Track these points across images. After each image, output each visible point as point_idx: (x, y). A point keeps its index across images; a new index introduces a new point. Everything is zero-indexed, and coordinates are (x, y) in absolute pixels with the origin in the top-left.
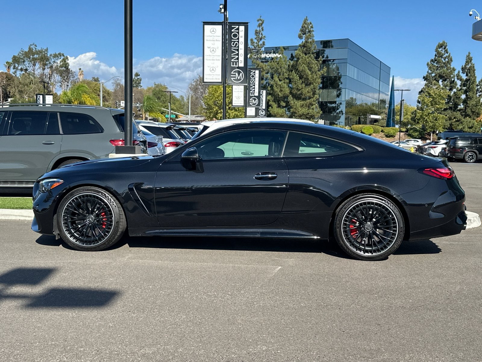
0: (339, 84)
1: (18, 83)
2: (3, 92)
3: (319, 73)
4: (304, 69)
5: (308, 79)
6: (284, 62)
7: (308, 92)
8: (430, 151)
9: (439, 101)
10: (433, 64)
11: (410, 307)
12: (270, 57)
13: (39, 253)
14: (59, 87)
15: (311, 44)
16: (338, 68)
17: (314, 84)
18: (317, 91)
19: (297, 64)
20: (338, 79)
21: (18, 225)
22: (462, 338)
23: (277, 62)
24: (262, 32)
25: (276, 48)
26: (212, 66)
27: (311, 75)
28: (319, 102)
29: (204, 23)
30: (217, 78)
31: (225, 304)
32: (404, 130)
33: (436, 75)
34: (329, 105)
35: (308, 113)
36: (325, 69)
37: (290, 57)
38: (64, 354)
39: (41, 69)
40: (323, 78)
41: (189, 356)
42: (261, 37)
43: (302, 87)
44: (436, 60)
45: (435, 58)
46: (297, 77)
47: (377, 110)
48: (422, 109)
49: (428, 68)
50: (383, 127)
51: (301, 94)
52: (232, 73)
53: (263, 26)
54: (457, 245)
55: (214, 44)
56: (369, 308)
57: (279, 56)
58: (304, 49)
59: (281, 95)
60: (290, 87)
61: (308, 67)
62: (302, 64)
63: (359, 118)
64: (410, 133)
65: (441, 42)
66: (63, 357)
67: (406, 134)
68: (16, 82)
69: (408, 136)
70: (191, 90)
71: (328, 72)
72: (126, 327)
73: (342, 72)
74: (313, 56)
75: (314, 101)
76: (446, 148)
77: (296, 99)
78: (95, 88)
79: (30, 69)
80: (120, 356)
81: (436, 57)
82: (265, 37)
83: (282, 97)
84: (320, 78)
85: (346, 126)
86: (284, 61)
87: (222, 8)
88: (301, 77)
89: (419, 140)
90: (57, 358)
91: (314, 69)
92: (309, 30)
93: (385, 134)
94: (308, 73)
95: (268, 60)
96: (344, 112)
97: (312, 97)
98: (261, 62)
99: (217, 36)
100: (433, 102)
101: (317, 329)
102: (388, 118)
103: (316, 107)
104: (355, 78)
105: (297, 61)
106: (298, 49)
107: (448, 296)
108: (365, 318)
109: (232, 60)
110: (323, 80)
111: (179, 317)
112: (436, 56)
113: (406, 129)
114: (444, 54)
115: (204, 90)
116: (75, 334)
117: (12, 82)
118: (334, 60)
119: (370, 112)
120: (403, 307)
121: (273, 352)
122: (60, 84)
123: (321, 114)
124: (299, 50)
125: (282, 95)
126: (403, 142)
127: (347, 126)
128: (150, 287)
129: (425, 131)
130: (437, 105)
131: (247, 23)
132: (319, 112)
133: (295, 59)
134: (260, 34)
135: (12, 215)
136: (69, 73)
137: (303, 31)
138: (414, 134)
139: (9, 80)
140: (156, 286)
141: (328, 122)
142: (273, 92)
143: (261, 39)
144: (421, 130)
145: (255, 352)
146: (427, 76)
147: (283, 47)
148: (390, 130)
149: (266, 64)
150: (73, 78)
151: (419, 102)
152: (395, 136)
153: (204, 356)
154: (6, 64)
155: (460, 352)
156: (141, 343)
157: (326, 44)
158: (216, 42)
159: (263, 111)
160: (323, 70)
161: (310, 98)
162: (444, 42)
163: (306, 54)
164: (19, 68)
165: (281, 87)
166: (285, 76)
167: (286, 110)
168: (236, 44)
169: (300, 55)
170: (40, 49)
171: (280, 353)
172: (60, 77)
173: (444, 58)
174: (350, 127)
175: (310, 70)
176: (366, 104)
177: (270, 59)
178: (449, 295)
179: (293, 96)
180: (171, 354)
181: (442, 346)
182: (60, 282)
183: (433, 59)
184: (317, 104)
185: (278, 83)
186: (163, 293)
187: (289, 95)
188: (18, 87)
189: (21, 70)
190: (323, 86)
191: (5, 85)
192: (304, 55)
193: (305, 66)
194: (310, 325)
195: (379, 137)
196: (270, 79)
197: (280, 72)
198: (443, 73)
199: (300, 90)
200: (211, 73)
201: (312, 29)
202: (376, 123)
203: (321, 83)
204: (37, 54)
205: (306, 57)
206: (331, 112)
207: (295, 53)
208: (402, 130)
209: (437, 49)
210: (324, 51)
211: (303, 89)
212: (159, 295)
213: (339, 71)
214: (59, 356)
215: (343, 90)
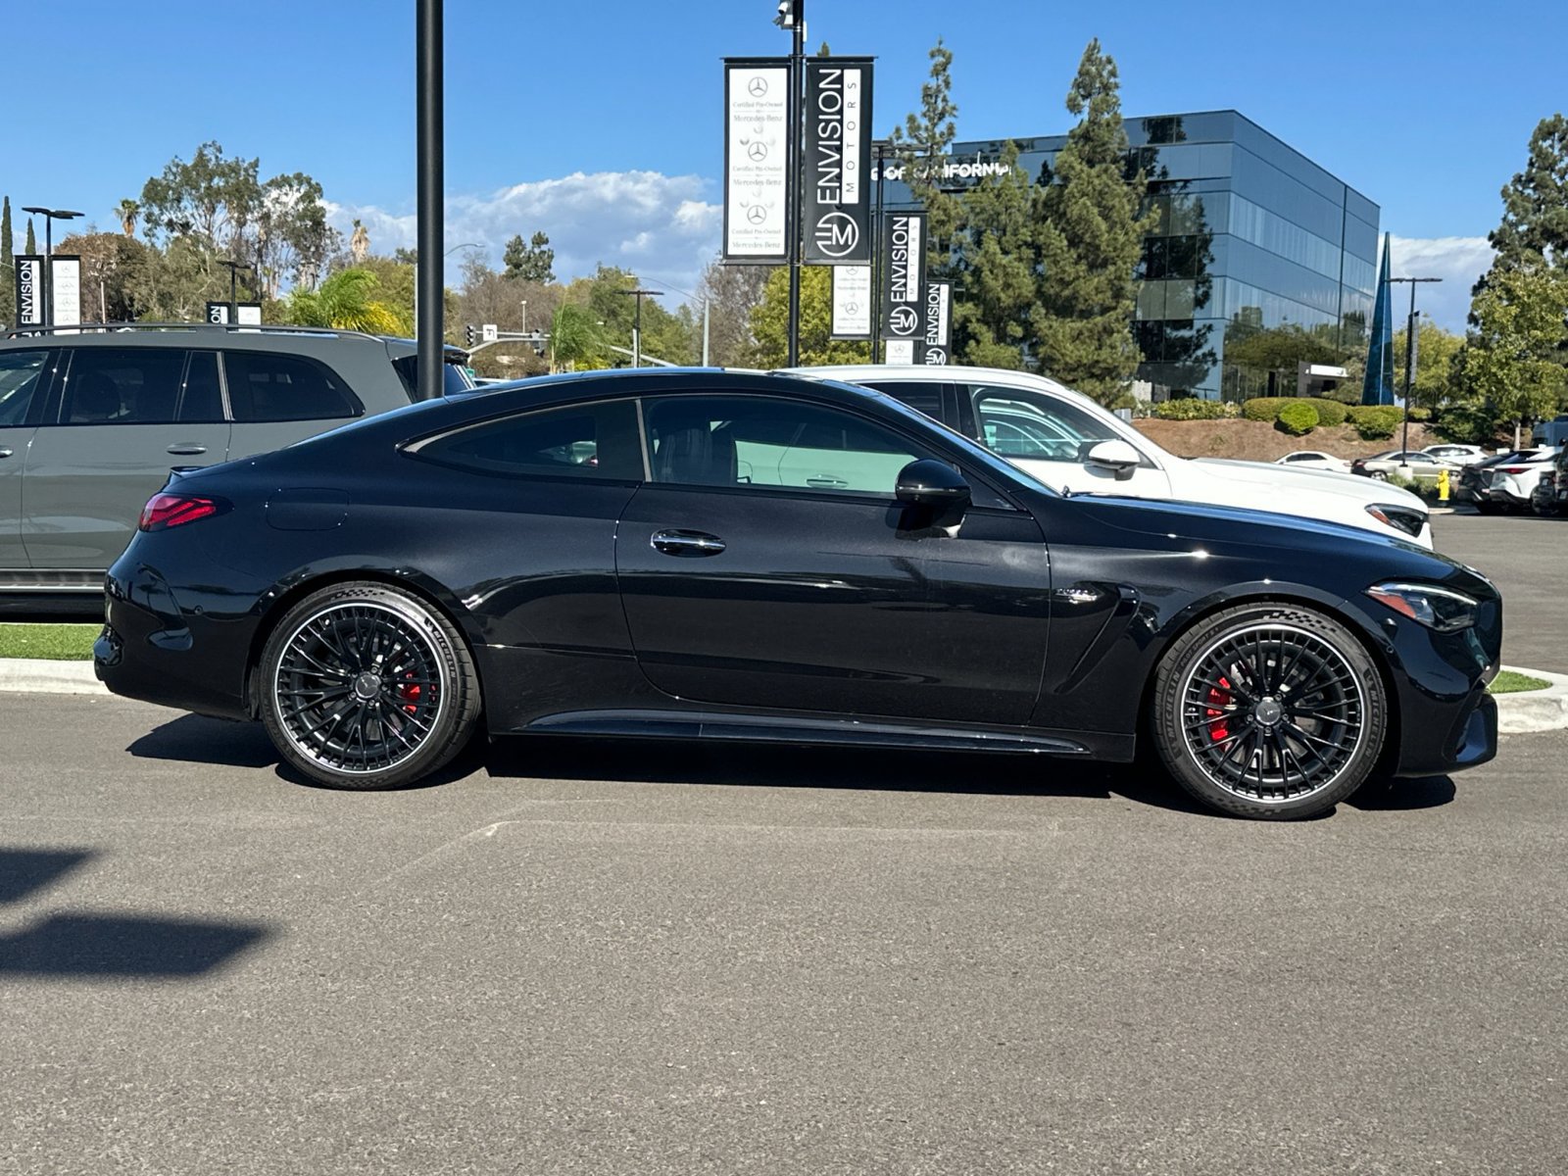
0: (1205, 261)
1: (158, 268)
2: (108, 297)
3: (1137, 225)
4: (1085, 212)
5: (1098, 247)
6: (1017, 191)
7: (1098, 290)
8: (1503, 484)
9: (1542, 318)
10: (1522, 193)
11: (1254, 972)
12: (970, 176)
13: (98, 793)
14: (291, 279)
15: (1109, 131)
16: (1202, 210)
17: (1120, 263)
18: (1129, 286)
19: (1060, 195)
20: (1200, 248)
21: (66, 710)
22: (1395, 1071)
23: (996, 191)
24: (946, 92)
25: (992, 144)
26: (754, 201)
27: (1109, 232)
28: (1133, 322)
29: (727, 60)
30: (771, 242)
31: (642, 955)
32: (1424, 413)
33: (1531, 230)
34: (1168, 331)
35: (1097, 362)
36: (1156, 213)
37: (1039, 174)
38: (65, 1100)
39: (234, 223)
40: (1149, 241)
41: (464, 1113)
42: (944, 108)
43: (1077, 272)
44: (1532, 180)
45: (1529, 173)
46: (1061, 241)
47: (1334, 347)
48: (1484, 344)
49: (1506, 205)
50: (1354, 405)
51: (1074, 297)
52: (820, 225)
53: (948, 72)
54: (1494, 781)
55: (762, 131)
56: (1113, 974)
57: (1000, 171)
58: (1087, 148)
59: (1007, 299)
60: (1040, 275)
61: (1099, 205)
62: (1077, 195)
63: (1272, 375)
64: (1445, 426)
65: (1550, 119)
66: (58, 1109)
67: (1429, 428)
68: (152, 265)
69: (1438, 436)
70: (712, 287)
71: (1165, 221)
72: (292, 1023)
73: (1212, 221)
74: (1117, 171)
75: (1117, 320)
76: (1553, 474)
77: (1057, 315)
78: (405, 285)
79: (198, 225)
80: (240, 1108)
81: (1534, 170)
82: (954, 108)
83: (1010, 308)
84: (1139, 242)
85: (1226, 402)
86: (1020, 188)
87: (788, 12)
88: (1073, 243)
89: (1475, 449)
90: (38, 1111)
91: (1118, 212)
92: (1101, 83)
93: (1358, 429)
94: (1098, 226)
95: (965, 184)
96: (1220, 356)
97: (1114, 304)
98: (943, 191)
99: (771, 105)
100: (1521, 321)
101: (916, 1035)
102: (1368, 375)
103: (1125, 340)
104: (1257, 243)
105: (1063, 187)
106: (1066, 147)
107: (1396, 938)
108: (1090, 1005)
109: (820, 183)
110: (1149, 249)
111: (476, 994)
112: (1531, 164)
113: (1429, 412)
114: (1561, 160)
115: (754, 287)
116: (124, 1039)
117: (139, 266)
118: (1186, 182)
119: (1309, 355)
120: (1229, 971)
121: (744, 1104)
122: (294, 271)
123: (1141, 363)
124: (1070, 149)
125: (1010, 301)
126: (1420, 456)
127: (1230, 403)
128: (417, 901)
129: (1495, 417)
130: (1536, 329)
131: (871, 59)
132: (1134, 358)
133: (1056, 180)
134: (939, 100)
135: (51, 679)
136: (321, 236)
137: (1084, 88)
138: (1456, 429)
139: (129, 258)
140: (437, 897)
141: (1165, 389)
142: (980, 291)
143: (942, 116)
144: (1480, 415)
145: (686, 1102)
146: (1502, 231)
147: (1015, 141)
148: (1376, 415)
149: (959, 198)
150: (334, 251)
151: (1473, 319)
152: (1392, 436)
153: (512, 1114)
154: (121, 208)
155: (1371, 1116)
156: (323, 1071)
157: (1162, 129)
158: (767, 124)
159: (939, 354)
160: (1149, 217)
161: (1104, 310)
162: (1558, 118)
163: (1091, 163)
164: (165, 218)
165: (1006, 274)
166: (1023, 238)
167: (1022, 350)
168: (834, 129)
169: (1073, 168)
170: (231, 160)
171: (767, 1106)
172: (293, 249)
173: (1559, 170)
174: (1240, 403)
175: (1106, 218)
176: (1297, 330)
177: (971, 181)
178: (1402, 939)
179: (1045, 305)
180: (408, 1106)
181: (1315, 1097)
182: (130, 882)
183: (1523, 173)
184: (1126, 330)
185: (998, 261)
186: (452, 919)
187: (1034, 300)
188: (157, 281)
189: (170, 224)
190: (1149, 268)
191: (117, 274)
192: (1086, 168)
193: (1089, 203)
194: (898, 1024)
195: (1338, 440)
196: (972, 246)
197: (1006, 226)
198: (1555, 222)
199: (1069, 284)
200: (750, 227)
201: (1112, 80)
202: (1328, 390)
203: (1143, 259)
204: (223, 175)
205: (1093, 172)
206: (1176, 358)
207: (1055, 160)
208: (1416, 416)
209: (1535, 141)
210: (1156, 152)
211: (1082, 280)
212: (437, 924)
213: (1204, 220)
214: (47, 1106)
215: (1216, 283)
